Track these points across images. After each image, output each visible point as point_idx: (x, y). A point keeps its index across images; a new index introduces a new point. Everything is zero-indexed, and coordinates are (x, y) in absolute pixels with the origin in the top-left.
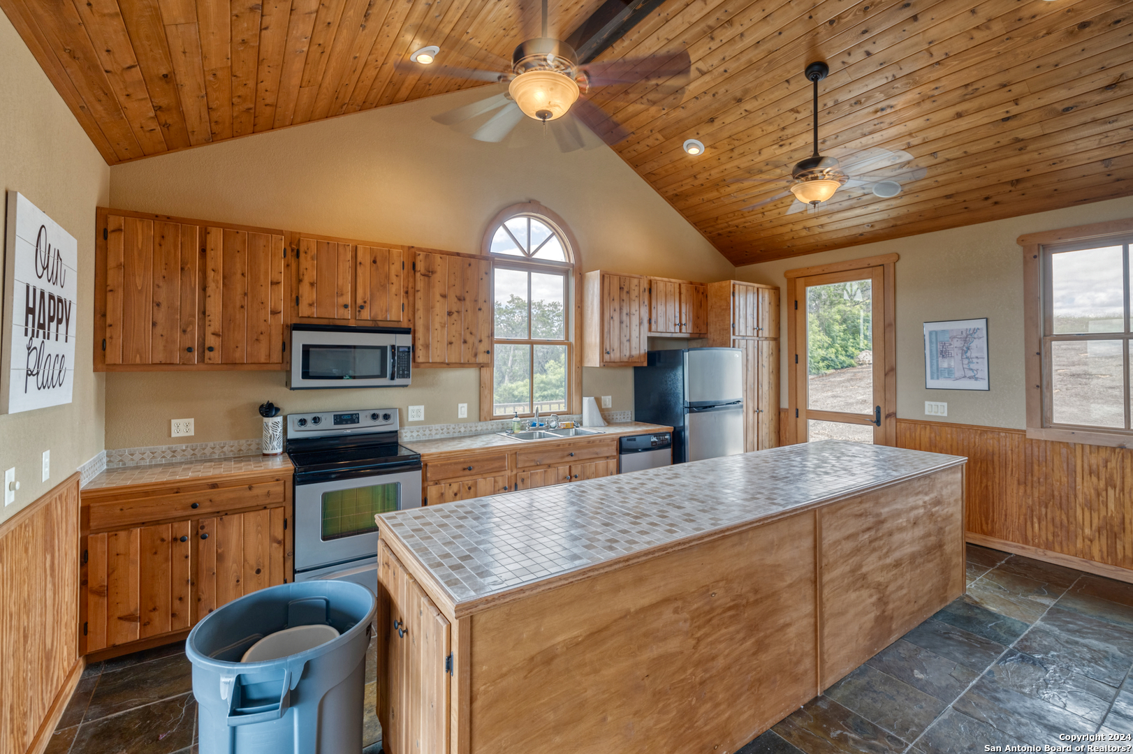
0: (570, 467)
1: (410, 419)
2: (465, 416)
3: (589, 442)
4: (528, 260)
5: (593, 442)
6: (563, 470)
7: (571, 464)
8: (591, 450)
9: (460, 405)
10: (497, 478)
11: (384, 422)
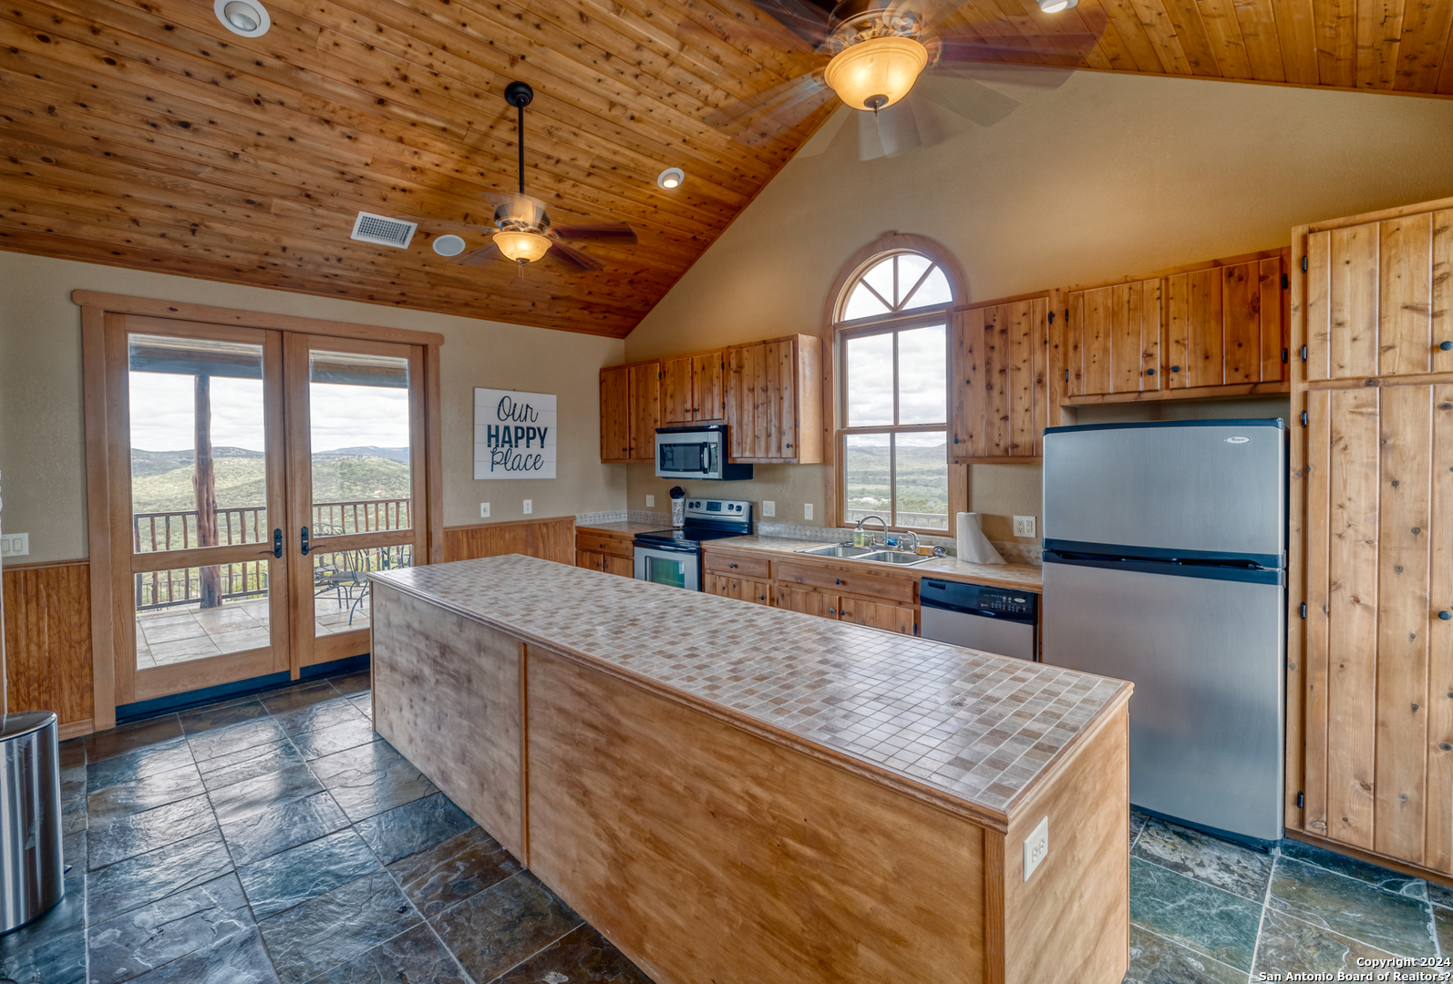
0: (840, 598)
1: (765, 514)
2: (811, 518)
3: (870, 572)
4: (895, 316)
5: (876, 574)
6: (831, 599)
7: (842, 595)
8: (869, 583)
9: (806, 505)
10: (758, 585)
11: (737, 513)
